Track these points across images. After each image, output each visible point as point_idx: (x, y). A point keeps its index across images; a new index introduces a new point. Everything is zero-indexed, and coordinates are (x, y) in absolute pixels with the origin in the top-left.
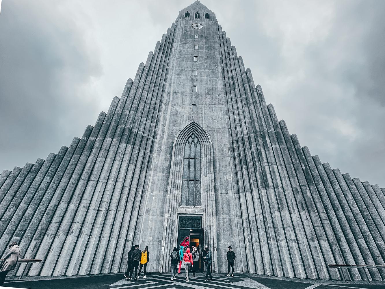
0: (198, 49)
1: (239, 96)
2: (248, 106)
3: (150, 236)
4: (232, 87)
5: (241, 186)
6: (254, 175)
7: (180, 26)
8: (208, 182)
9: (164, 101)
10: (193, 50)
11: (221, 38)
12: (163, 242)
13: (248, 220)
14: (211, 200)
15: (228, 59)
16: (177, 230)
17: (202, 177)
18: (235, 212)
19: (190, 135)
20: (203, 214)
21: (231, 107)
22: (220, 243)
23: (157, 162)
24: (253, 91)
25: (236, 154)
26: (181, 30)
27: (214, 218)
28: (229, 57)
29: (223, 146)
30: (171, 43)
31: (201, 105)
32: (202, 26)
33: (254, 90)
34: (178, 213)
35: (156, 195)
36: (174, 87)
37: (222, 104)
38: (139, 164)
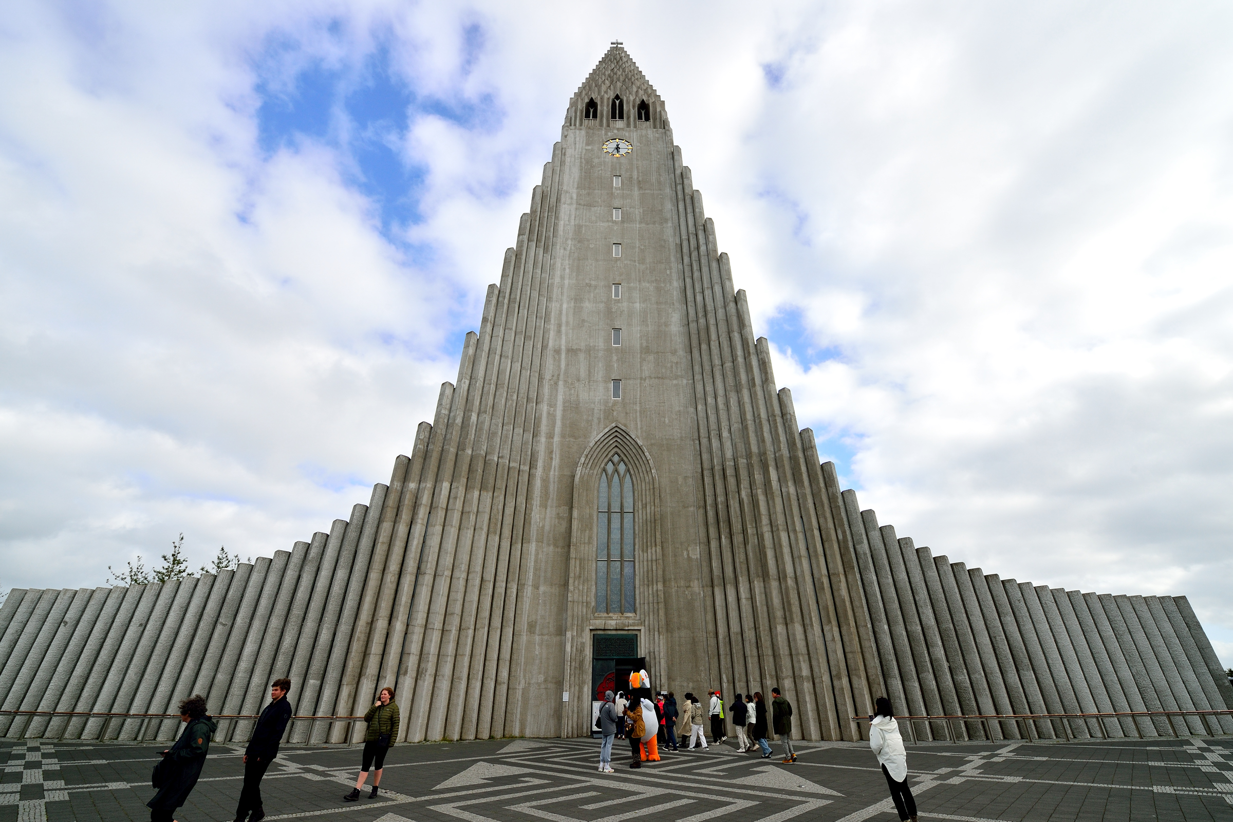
0: (623, 221)
1: (717, 362)
2: (738, 389)
3: (540, 673)
4: (703, 335)
5: (717, 571)
6: (742, 550)
7: (575, 148)
8: (650, 563)
9: (547, 376)
10: (610, 224)
11: (679, 187)
12: (566, 685)
13: (727, 639)
14: (655, 601)
15: (695, 254)
16: (590, 661)
17: (636, 553)
18: (704, 623)
19: (609, 456)
20: (640, 630)
21: (699, 387)
22: (673, 683)
23: (541, 524)
24: (749, 353)
25: (709, 501)
26: (578, 164)
27: (661, 637)
28: (698, 248)
29: (680, 480)
30: (554, 210)
31: (631, 382)
32: (630, 147)
33: (752, 350)
34: (591, 628)
35: (544, 593)
36: (567, 334)
37: (682, 377)
38: (507, 532)
